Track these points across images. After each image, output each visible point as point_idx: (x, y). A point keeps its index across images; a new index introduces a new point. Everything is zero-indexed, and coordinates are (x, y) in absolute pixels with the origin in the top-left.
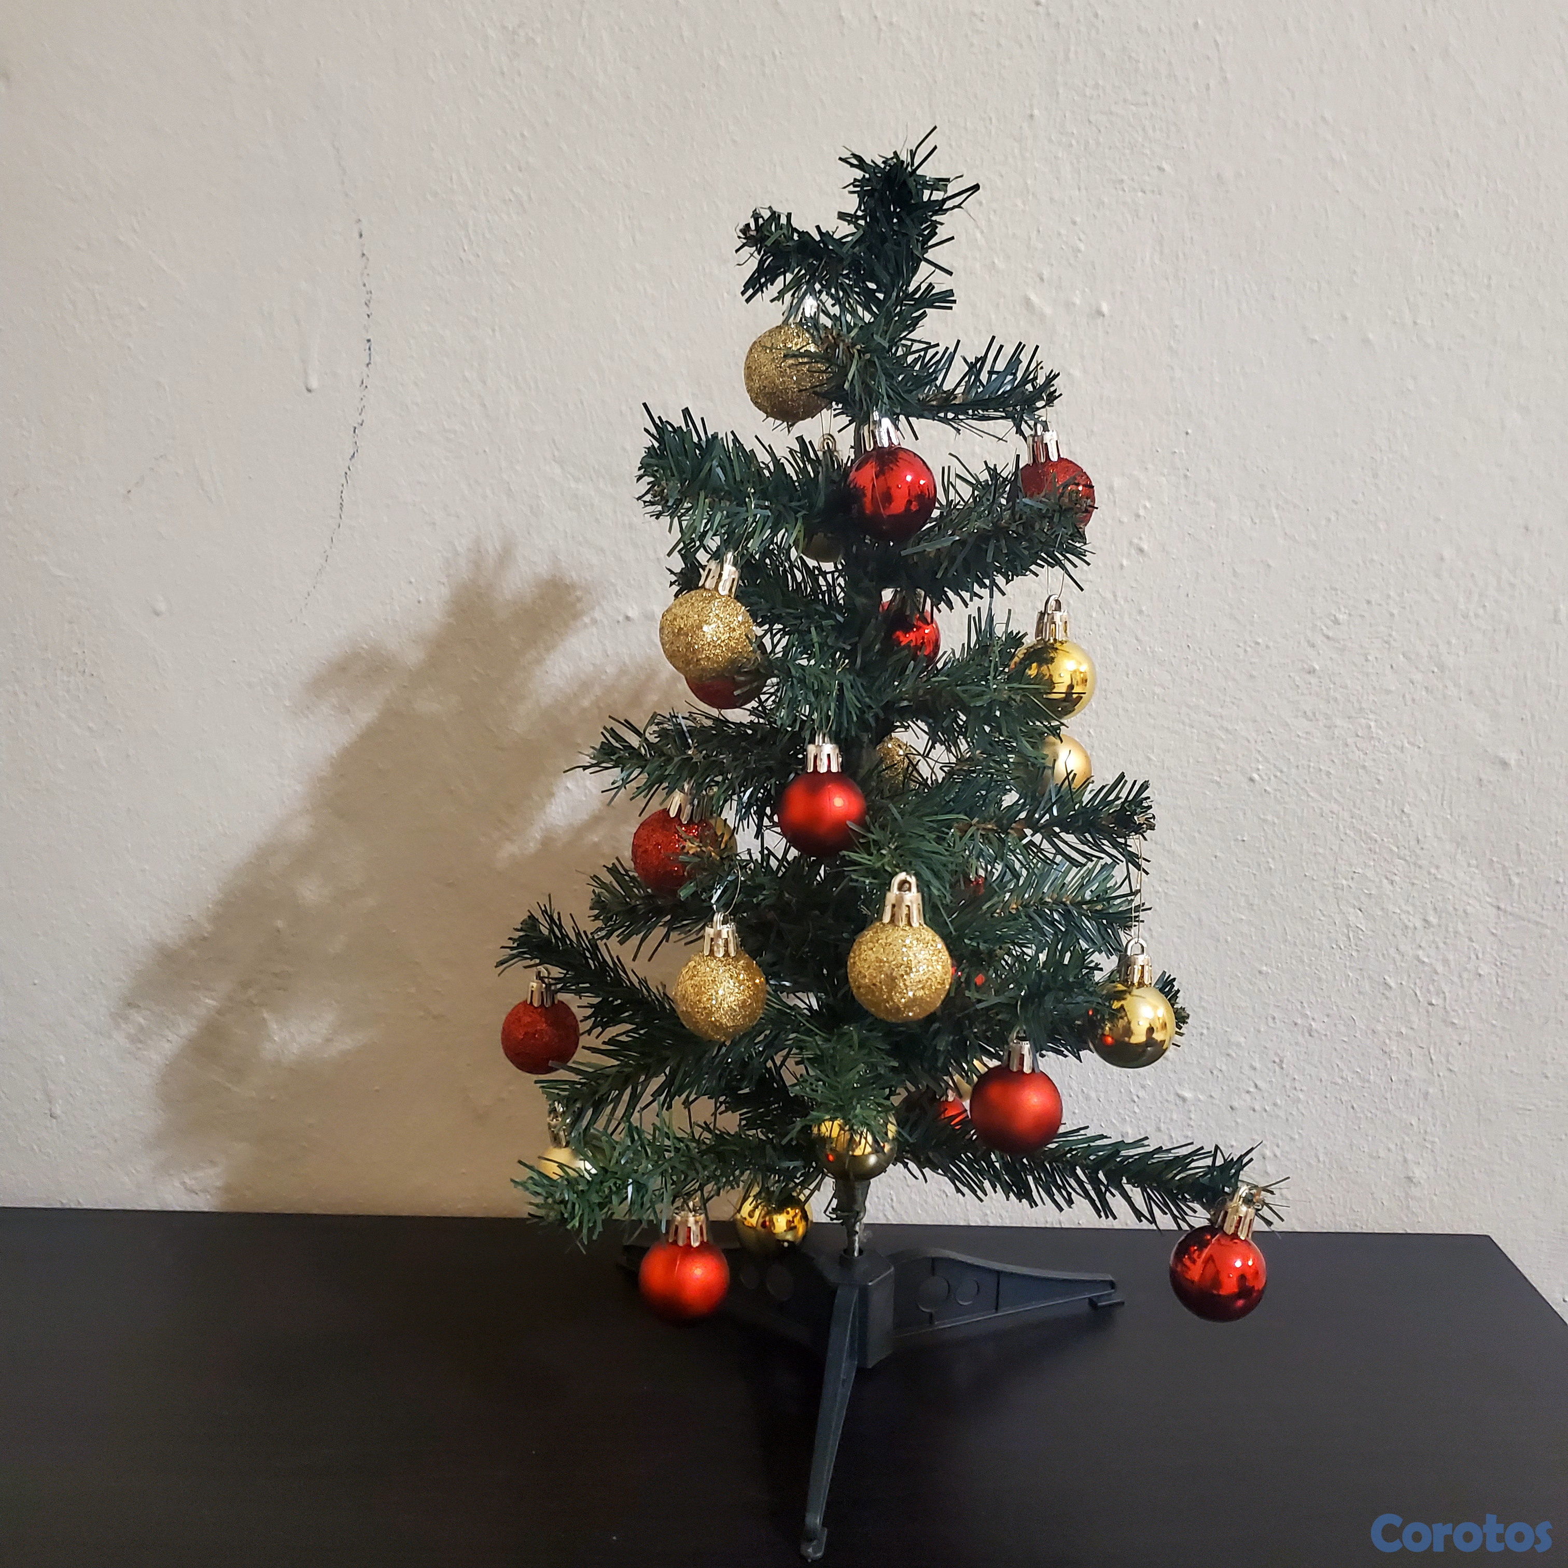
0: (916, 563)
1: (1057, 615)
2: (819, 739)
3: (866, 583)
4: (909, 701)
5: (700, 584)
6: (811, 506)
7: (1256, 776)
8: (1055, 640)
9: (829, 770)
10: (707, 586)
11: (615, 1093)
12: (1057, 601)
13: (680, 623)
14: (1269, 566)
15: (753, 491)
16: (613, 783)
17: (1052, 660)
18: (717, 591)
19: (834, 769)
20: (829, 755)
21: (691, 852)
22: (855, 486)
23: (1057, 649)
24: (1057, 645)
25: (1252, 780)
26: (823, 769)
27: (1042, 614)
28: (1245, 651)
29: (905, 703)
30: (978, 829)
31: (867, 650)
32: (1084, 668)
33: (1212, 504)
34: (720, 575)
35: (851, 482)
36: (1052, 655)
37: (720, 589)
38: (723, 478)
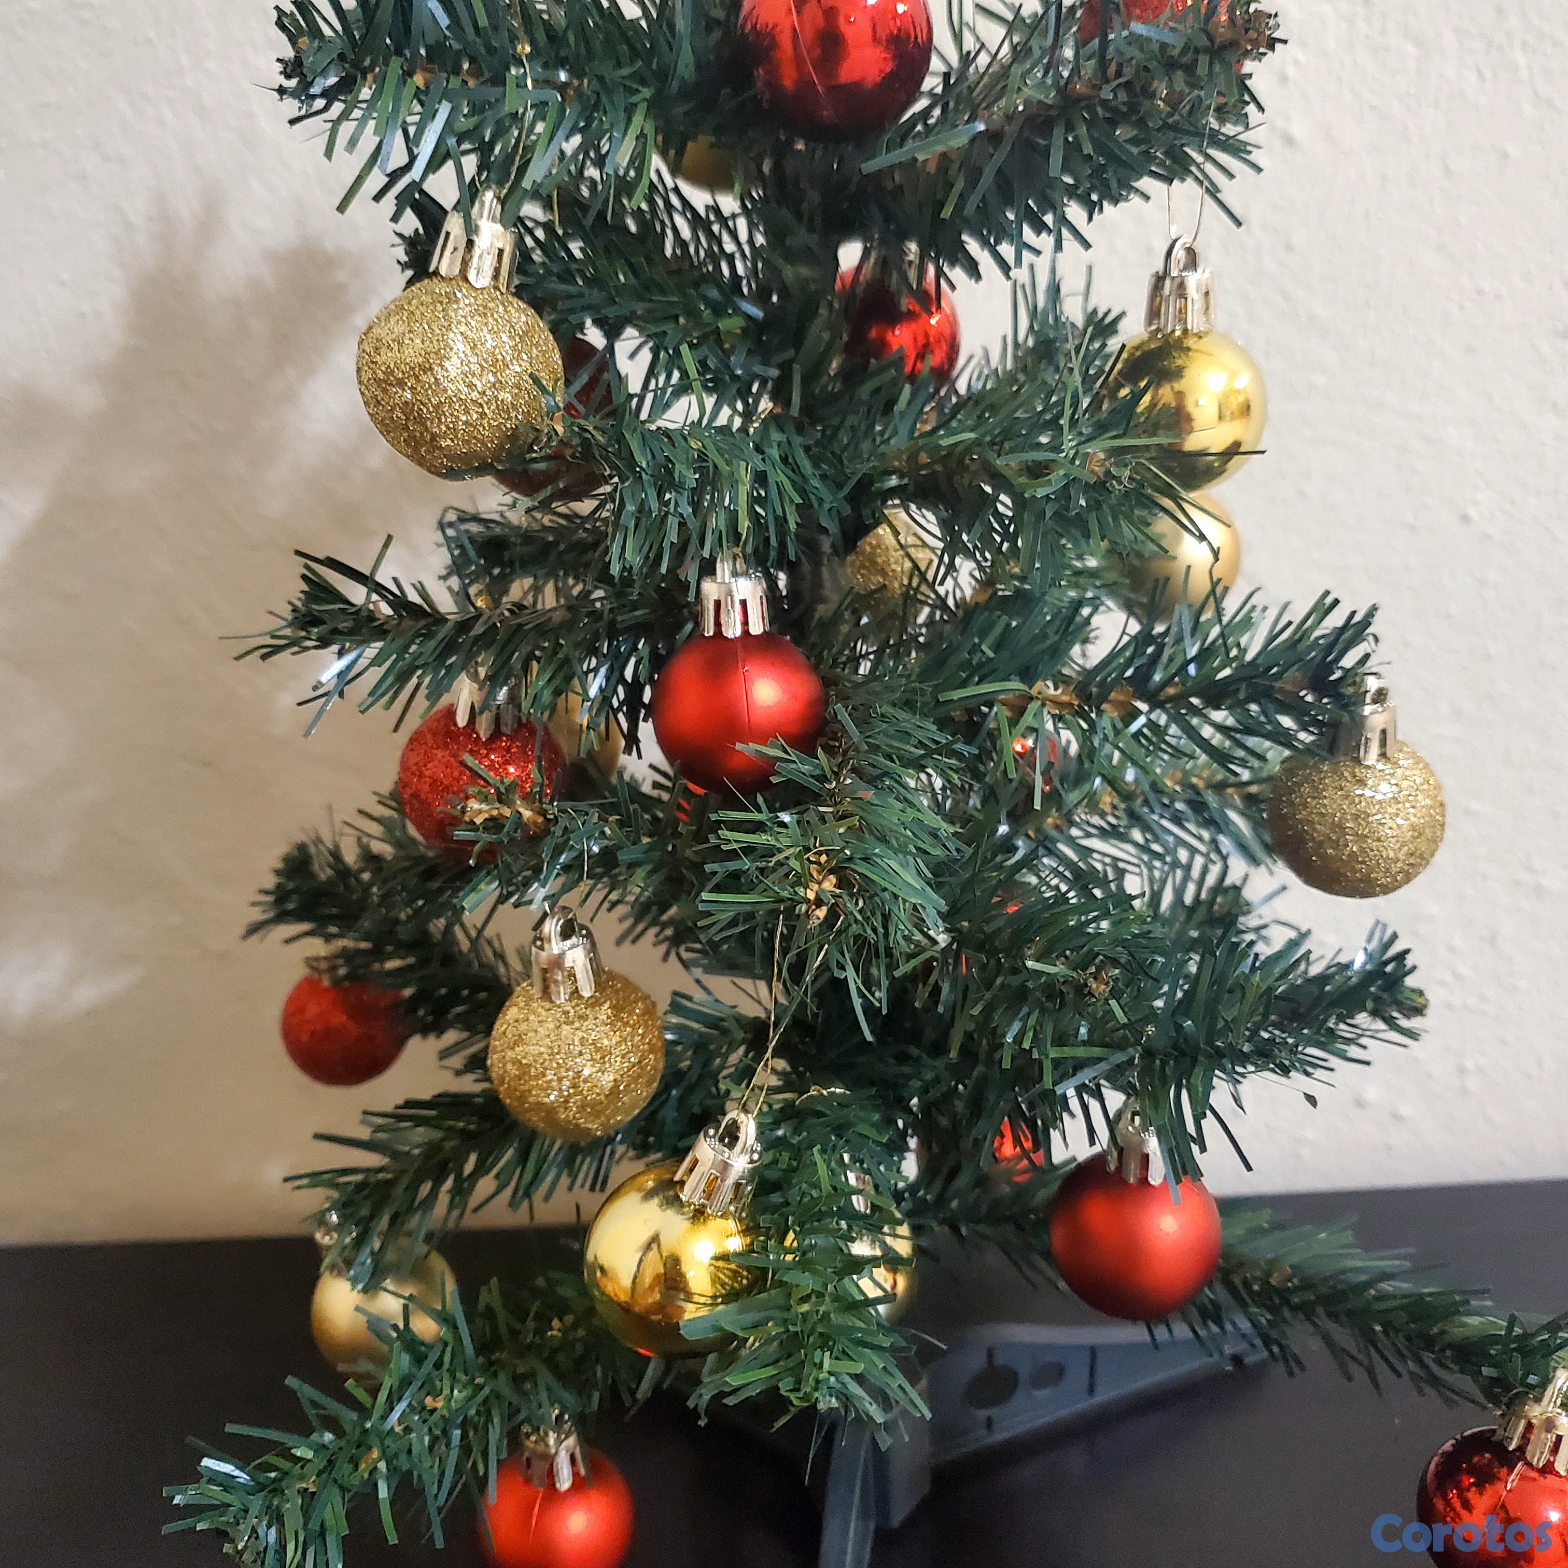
0: (900, 188)
1: (1193, 280)
2: (723, 569)
3: (802, 237)
4: (901, 476)
5: (431, 269)
6: (663, 76)
7: (1472, 512)
8: (1185, 331)
9: (746, 632)
10: (443, 271)
11: (425, 1189)
12: (1190, 252)
13: (386, 357)
14: (1505, 156)
15: (528, 49)
16: (315, 688)
17: (1178, 373)
18: (466, 280)
19: (756, 628)
20: (744, 603)
21: (478, 821)
22: (754, 26)
23: (1189, 349)
24: (1191, 342)
25: (1465, 519)
26: (733, 630)
27: (1159, 280)
28: (1461, 307)
29: (893, 481)
30: (1044, 705)
31: (811, 376)
32: (1244, 381)
33: (1411, 49)
34: (470, 244)
35: (746, 19)
36: (1179, 362)
37: (472, 276)
38: (444, 21)
